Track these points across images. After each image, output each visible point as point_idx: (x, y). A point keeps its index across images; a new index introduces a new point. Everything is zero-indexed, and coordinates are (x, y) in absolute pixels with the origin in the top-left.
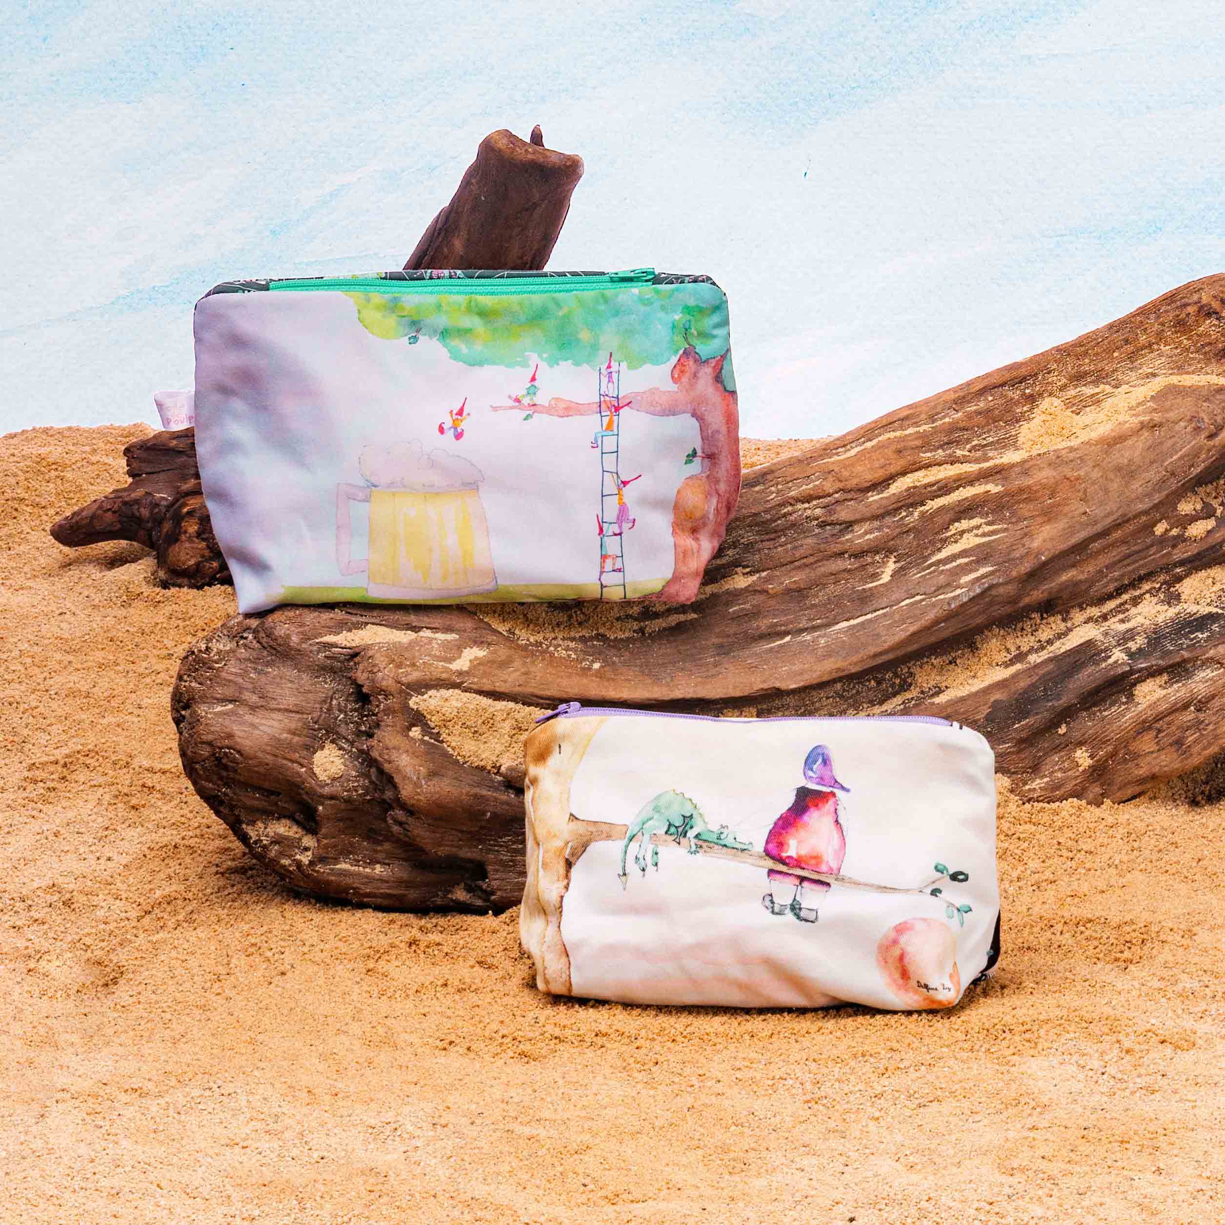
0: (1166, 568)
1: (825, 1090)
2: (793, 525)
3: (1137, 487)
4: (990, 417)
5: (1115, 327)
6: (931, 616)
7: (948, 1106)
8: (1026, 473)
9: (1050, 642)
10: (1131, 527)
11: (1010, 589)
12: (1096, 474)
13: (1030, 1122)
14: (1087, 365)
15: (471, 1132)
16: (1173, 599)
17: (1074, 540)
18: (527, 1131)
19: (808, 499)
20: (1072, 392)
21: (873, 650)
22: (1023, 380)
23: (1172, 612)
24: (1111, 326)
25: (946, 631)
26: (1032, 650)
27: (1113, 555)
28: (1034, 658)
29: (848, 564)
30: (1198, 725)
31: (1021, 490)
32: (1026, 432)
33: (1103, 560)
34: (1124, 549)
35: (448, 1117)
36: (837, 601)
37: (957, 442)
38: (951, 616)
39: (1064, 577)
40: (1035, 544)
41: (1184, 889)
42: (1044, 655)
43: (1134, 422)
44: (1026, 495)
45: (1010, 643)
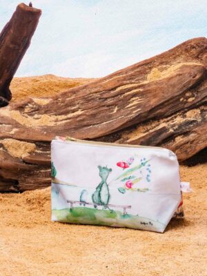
0: (183, 109)
1: (101, 235)
2: (93, 99)
3: (176, 89)
4: (141, 73)
6: (126, 121)
7: (130, 239)
8: (149, 86)
9: (155, 127)
10: (174, 99)
11: (146, 114)
12: (166, 86)
14: (164, 60)
15: (15, 246)
16: (184, 117)
17: (160, 102)
18: (28, 245)
19: (96, 93)
20: (160, 67)
21: (112, 129)
22: (148, 63)
23: (184, 120)
24: (169, 51)
25: (130, 124)
26: (150, 129)
27: (170, 106)
28: (151, 131)
29: (106, 108)
30: (190, 147)
31: (148, 90)
32: (149, 76)
33: (168, 107)
34: (173, 105)
36: (103, 117)
37: (132, 79)
38: (130, 121)
40: (151, 103)
42: (153, 130)
43: (175, 74)
45: (145, 127)
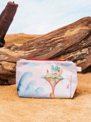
0: (80, 48)
2: (41, 44)
3: (77, 40)
4: (62, 32)
5: (75, 23)
6: (55, 53)
8: (66, 38)
9: (68, 56)
10: (77, 44)
11: (64, 51)
12: (73, 38)
13: (66, 108)
14: (72, 27)
16: (81, 52)
17: (71, 45)
19: (42, 41)
20: (70, 29)
21: (49, 57)
22: (65, 28)
23: (81, 53)
25: (57, 55)
26: (66, 57)
27: (75, 47)
28: (66, 58)
29: (47, 48)
30: (84, 65)
32: (65, 34)
33: (74, 47)
34: (76, 46)
35: (4, 107)
36: (46, 52)
37: (58, 35)
38: (57, 53)
39: (70, 49)
40: (67, 46)
41: (82, 83)
42: (67, 58)
43: (77, 33)
44: (66, 40)
45: (64, 56)
